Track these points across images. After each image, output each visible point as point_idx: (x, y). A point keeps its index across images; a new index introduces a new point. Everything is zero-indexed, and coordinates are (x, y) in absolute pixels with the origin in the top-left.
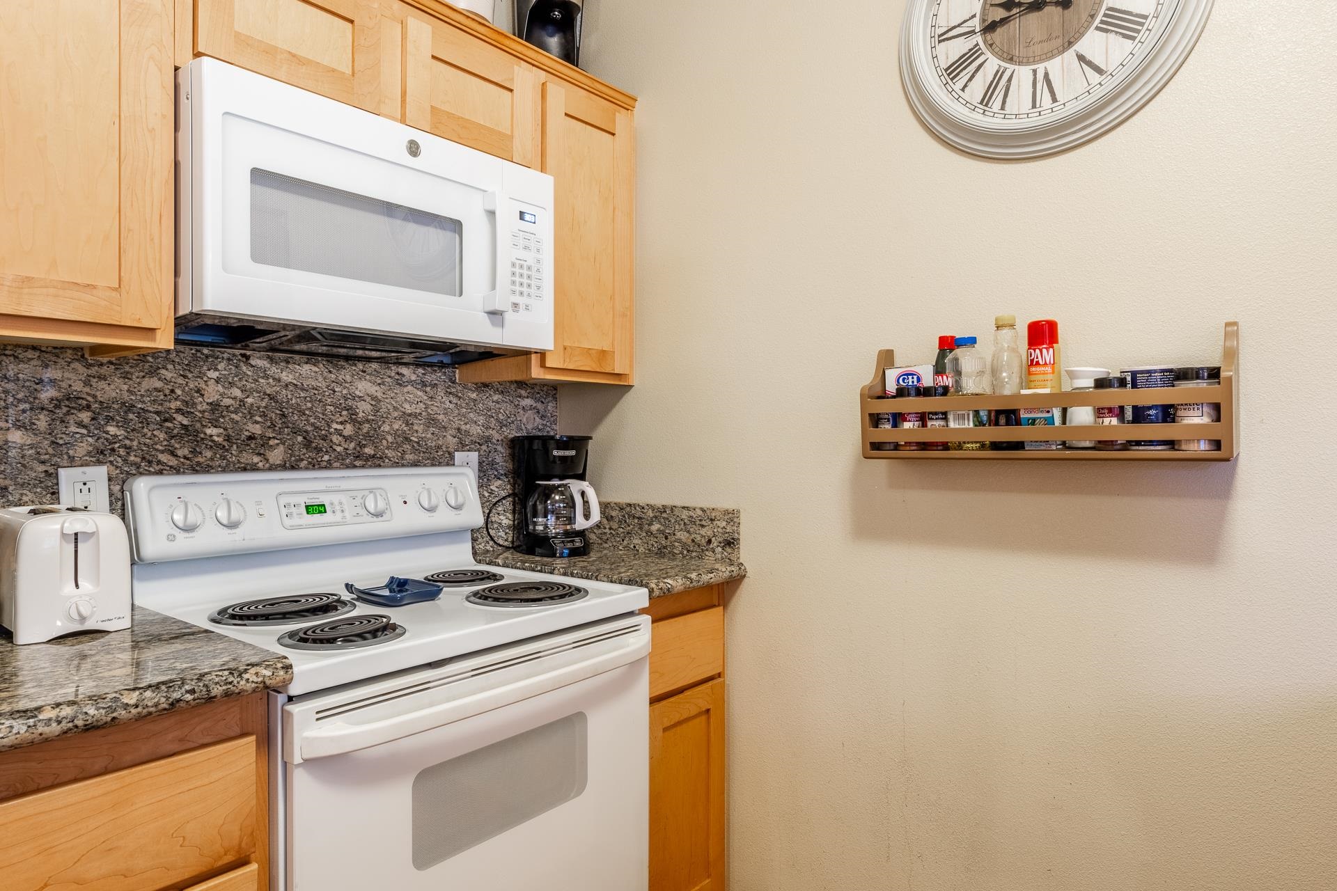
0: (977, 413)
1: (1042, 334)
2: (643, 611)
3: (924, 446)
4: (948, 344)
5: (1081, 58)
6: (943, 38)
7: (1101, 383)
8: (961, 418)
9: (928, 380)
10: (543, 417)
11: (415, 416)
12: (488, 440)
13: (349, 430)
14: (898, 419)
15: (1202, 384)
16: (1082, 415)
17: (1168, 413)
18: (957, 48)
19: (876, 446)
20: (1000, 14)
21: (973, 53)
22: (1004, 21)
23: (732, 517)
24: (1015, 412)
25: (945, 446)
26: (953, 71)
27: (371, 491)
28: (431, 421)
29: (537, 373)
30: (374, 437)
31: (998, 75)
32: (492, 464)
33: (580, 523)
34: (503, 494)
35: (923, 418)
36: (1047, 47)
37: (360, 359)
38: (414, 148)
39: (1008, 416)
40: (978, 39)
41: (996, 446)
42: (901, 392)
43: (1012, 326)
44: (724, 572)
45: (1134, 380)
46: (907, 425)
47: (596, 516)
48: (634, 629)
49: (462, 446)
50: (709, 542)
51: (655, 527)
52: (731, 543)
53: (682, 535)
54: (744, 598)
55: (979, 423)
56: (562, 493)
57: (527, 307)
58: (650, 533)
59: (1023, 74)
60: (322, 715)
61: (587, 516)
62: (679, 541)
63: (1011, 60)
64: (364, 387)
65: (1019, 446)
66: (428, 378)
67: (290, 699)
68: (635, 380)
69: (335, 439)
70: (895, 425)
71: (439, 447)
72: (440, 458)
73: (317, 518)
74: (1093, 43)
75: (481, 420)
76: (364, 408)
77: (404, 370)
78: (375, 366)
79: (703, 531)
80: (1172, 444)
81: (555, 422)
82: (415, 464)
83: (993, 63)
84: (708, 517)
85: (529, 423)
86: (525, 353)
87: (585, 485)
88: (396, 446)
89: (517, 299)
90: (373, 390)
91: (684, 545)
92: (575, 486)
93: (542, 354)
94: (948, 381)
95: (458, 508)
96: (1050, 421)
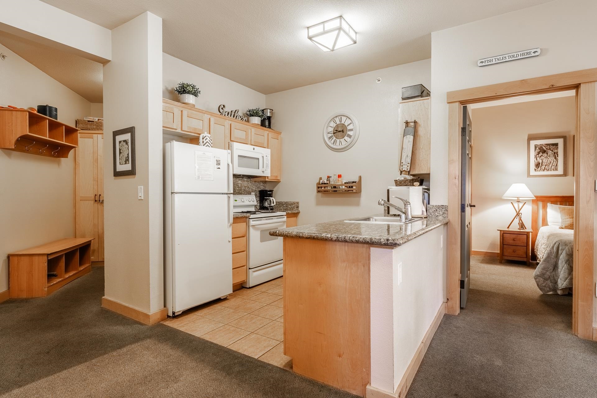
0: (331, 187)
1: (340, 176)
2: (285, 215)
3: (325, 191)
4: (329, 177)
5: (345, 140)
6: (328, 133)
7: (345, 183)
8: (329, 187)
9: (326, 182)
10: (264, 187)
11: (246, 186)
12: (256, 190)
13: (238, 189)
14: (321, 187)
15: (355, 183)
16: (344, 187)
17: (352, 187)
18: (330, 135)
19: (319, 191)
20: (335, 132)
21: (332, 136)
22: (336, 133)
23: (298, 203)
24: (336, 187)
25: (327, 191)
26: (330, 138)
27: (242, 198)
28: (248, 187)
29: (267, 180)
30: (241, 190)
31: (335, 140)
32: (257, 195)
33: (272, 205)
34: (258, 200)
35: (325, 187)
36: (341, 137)
37: (239, 177)
38: (254, 149)
39: (335, 187)
40: (333, 134)
41: (334, 191)
42: (322, 184)
43: (336, 175)
44: (297, 211)
45: (349, 183)
46: (323, 188)
47: (275, 203)
48: (284, 218)
49: (252, 192)
50: (294, 207)
51: (285, 205)
52: (298, 207)
53: (290, 206)
54: (300, 215)
55: (332, 188)
56: (269, 200)
57: (267, 170)
58: (284, 206)
59: (338, 140)
60: (253, 221)
61: (273, 203)
62: (289, 207)
63: (337, 138)
64: (240, 182)
65: (336, 191)
66: (248, 180)
67: (249, 219)
68: (281, 181)
69: (236, 190)
70: (321, 188)
71: (249, 192)
72: (249, 193)
73: (236, 202)
74: (346, 138)
75: (255, 187)
76: (240, 185)
77: (245, 179)
78: (241, 178)
79: (293, 205)
80: (352, 191)
81: (266, 188)
82: (246, 194)
83: (334, 138)
84: (294, 203)
85: (262, 188)
86: (265, 177)
87: (273, 198)
88: (244, 191)
89: (266, 169)
90: (241, 182)
91: (290, 208)
92: (271, 198)
93: (268, 177)
94: (328, 182)
95: (253, 202)
96: (340, 188)
